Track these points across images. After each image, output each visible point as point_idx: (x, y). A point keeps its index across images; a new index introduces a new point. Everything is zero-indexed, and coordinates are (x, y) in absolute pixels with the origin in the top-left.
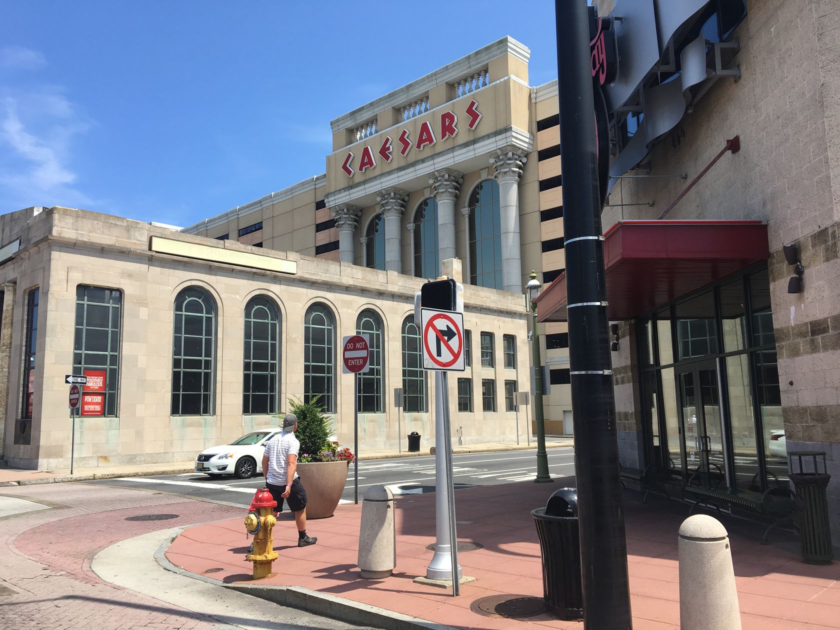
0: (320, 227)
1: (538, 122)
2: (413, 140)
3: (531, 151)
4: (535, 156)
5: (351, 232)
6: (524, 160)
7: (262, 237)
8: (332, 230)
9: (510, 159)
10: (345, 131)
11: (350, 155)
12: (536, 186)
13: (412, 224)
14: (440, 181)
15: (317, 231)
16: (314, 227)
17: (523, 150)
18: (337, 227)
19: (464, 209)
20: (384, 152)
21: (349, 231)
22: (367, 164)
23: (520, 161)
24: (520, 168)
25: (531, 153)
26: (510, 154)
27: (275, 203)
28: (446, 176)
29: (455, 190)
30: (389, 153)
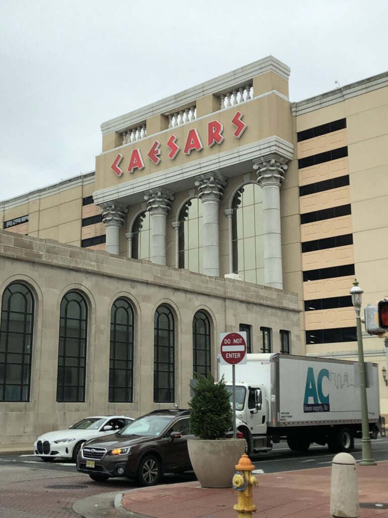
0: (86, 222)
1: (298, 133)
2: (181, 145)
3: (292, 159)
4: (295, 164)
5: (117, 227)
6: (285, 167)
7: (27, 230)
8: (99, 225)
9: (272, 166)
10: (114, 133)
11: (119, 156)
12: (296, 191)
13: (177, 222)
14: (205, 183)
15: (83, 225)
16: (80, 222)
17: (284, 158)
18: (104, 223)
19: (227, 210)
20: (153, 155)
21: (115, 227)
22: (135, 165)
23: (282, 168)
24: (281, 174)
25: (291, 160)
26: (273, 161)
27: (42, 197)
28: (212, 179)
29: (220, 192)
30: (158, 156)
